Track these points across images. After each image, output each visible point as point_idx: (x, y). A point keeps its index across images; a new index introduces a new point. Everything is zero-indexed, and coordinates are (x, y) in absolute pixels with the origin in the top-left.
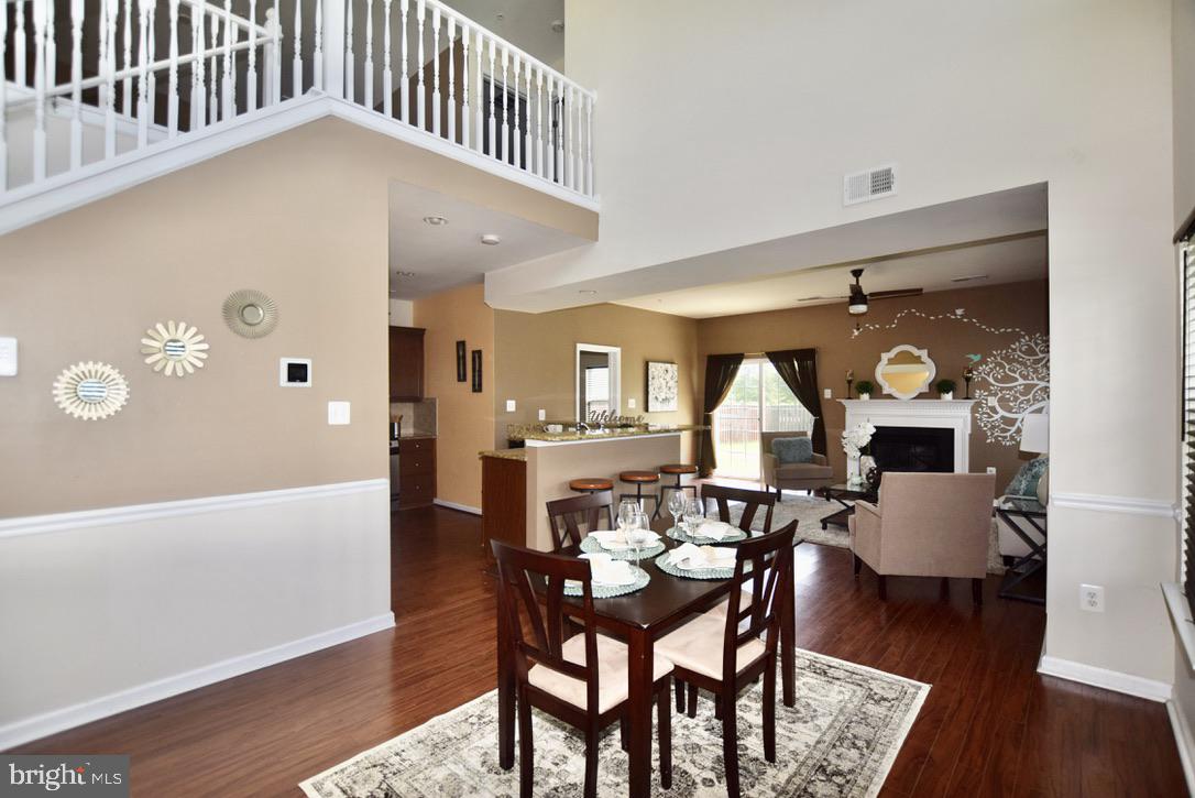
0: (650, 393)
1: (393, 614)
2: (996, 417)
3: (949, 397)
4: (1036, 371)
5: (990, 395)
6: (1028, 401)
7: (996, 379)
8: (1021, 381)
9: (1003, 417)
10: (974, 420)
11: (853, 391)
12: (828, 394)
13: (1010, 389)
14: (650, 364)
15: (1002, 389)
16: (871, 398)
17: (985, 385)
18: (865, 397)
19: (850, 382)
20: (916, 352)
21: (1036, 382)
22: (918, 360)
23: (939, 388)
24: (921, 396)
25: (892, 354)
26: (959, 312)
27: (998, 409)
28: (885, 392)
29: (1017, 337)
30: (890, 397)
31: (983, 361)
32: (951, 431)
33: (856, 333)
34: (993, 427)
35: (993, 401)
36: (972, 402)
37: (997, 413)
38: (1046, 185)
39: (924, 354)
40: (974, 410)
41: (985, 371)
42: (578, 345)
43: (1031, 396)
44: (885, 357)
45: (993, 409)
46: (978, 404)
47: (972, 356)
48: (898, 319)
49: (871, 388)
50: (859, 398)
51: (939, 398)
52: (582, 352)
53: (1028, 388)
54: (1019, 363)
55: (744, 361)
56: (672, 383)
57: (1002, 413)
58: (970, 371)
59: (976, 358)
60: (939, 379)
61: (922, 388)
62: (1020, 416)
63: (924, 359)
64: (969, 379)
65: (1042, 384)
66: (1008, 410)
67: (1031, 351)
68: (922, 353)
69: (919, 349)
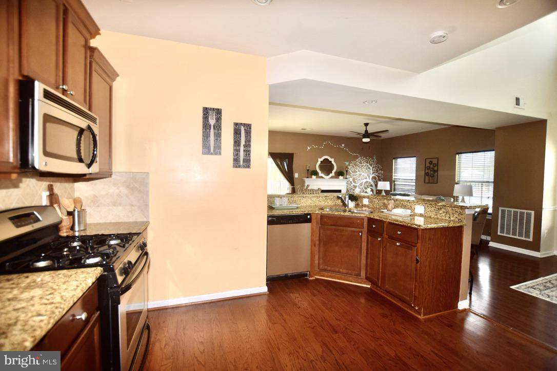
2: (352, 185)
3: (341, 177)
4: (362, 170)
5: (351, 177)
6: (360, 179)
7: (352, 172)
8: (358, 173)
10: (347, 186)
11: (309, 174)
13: (356, 175)
16: (316, 178)
17: (350, 174)
18: (314, 177)
19: (308, 170)
20: (330, 159)
23: (340, 174)
24: (332, 177)
25: (322, 159)
26: (343, 145)
28: (320, 175)
29: (357, 157)
30: (322, 177)
31: (349, 165)
32: (340, 191)
33: (309, 148)
34: (351, 189)
35: (351, 180)
36: (347, 180)
40: (347, 183)
41: (350, 169)
45: (351, 182)
48: (324, 144)
49: (315, 173)
50: (311, 178)
51: (338, 178)
53: (360, 174)
54: (358, 166)
57: (353, 184)
58: (347, 168)
59: (347, 163)
60: (338, 171)
61: (333, 174)
62: (358, 185)
63: (333, 162)
64: (347, 171)
65: (363, 174)
66: (355, 182)
67: (361, 163)
68: (332, 160)
69: (332, 158)
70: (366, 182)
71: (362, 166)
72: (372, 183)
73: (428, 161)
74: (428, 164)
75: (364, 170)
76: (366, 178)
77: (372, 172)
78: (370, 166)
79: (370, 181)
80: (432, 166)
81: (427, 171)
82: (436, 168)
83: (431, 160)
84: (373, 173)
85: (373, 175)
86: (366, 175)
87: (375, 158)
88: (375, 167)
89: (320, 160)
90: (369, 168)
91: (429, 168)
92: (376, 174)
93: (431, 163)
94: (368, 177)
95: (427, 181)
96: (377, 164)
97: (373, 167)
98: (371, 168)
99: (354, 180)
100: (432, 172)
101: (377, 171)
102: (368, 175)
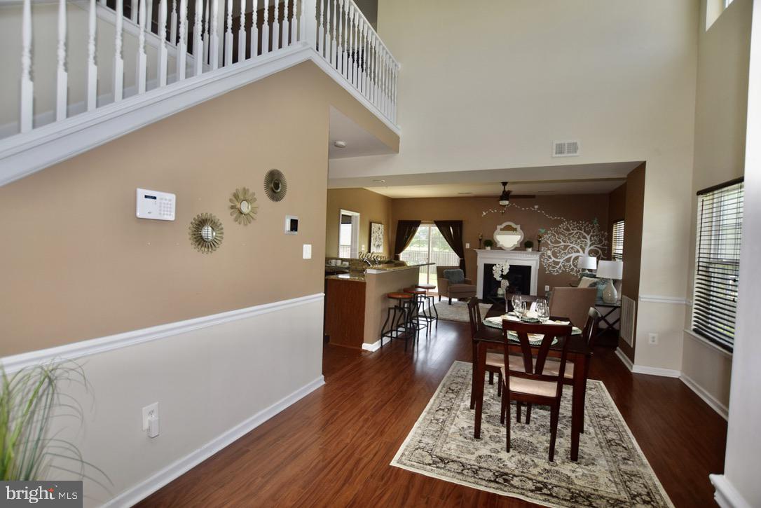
0: (372, 241)
1: (323, 376)
2: (551, 261)
3: (530, 250)
4: (569, 239)
5: (548, 250)
6: (565, 253)
7: (551, 242)
8: (562, 243)
9: (554, 261)
10: (541, 261)
11: (482, 244)
12: (468, 246)
13: (558, 247)
14: (373, 224)
15: (555, 247)
16: (491, 249)
17: (546, 245)
18: (489, 248)
19: (480, 240)
20: (514, 226)
21: (569, 244)
22: (515, 230)
23: (526, 245)
24: (516, 249)
25: (502, 226)
26: (536, 207)
27: (552, 257)
28: (498, 246)
29: (562, 222)
30: (500, 249)
31: (546, 233)
32: (530, 267)
33: (484, 214)
34: (549, 266)
35: (549, 253)
36: (540, 253)
37: (551, 259)
38: (645, 162)
39: (518, 227)
40: (541, 257)
41: (547, 238)
42: (342, 210)
43: (566, 251)
44: (499, 227)
45: (549, 257)
46: (543, 254)
47: (541, 230)
49: (491, 244)
50: (485, 249)
51: (525, 250)
52: (343, 215)
53: (566, 247)
54: (563, 234)
55: (421, 225)
56: (381, 236)
57: (553, 259)
58: (541, 237)
59: (543, 231)
60: (526, 241)
61: (517, 245)
62: (561, 261)
63: (519, 229)
64: (539, 241)
65: (572, 245)
66: (556, 257)
67: (568, 229)
69: (516, 224)
70: (578, 257)
71: (570, 234)
75: (574, 239)
76: (578, 251)
77: (589, 243)
78: (585, 234)
79: (584, 254)
84: (590, 245)
85: (592, 248)
86: (578, 248)
87: (595, 221)
88: (597, 235)
90: (585, 237)
92: (599, 246)
94: (580, 250)
96: (599, 230)
97: (592, 236)
98: (588, 237)
99: (555, 254)
101: (600, 241)
102: (581, 247)
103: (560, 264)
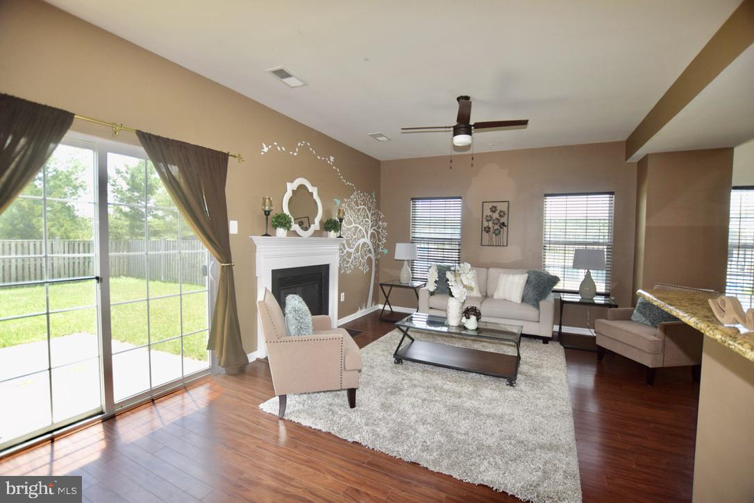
3: (331, 234)
4: (358, 218)
6: (355, 239)
7: (345, 222)
8: (353, 224)
9: (347, 252)
12: (233, 227)
19: (267, 213)
20: (311, 188)
21: (358, 225)
22: (311, 197)
24: (316, 234)
25: (294, 186)
26: (331, 159)
27: (346, 246)
29: (352, 191)
31: (341, 206)
32: (327, 266)
33: (265, 150)
35: (344, 239)
37: (345, 249)
43: (356, 236)
47: (336, 200)
48: (299, 147)
49: (283, 221)
50: (275, 234)
53: (356, 230)
54: (353, 210)
57: (347, 249)
59: (338, 202)
61: (316, 226)
62: (353, 251)
63: (316, 196)
64: (341, 221)
65: (360, 227)
66: (349, 245)
67: (357, 203)
68: (314, 190)
69: (313, 185)
70: (364, 243)
71: (359, 210)
72: (371, 247)
73: (488, 207)
74: (488, 212)
75: (361, 218)
76: (363, 237)
77: (370, 224)
78: (368, 212)
79: (367, 240)
80: (496, 215)
81: (486, 224)
82: (503, 220)
83: (495, 204)
84: (371, 227)
85: (372, 230)
86: (364, 230)
87: (374, 195)
88: (374, 214)
89: (291, 187)
90: (368, 218)
91: (489, 219)
92: (375, 228)
93: (494, 209)
94: (365, 235)
95: (486, 241)
96: (376, 207)
97: (372, 214)
98: (370, 216)
100: (497, 227)
101: (376, 222)
102: (366, 229)
103: (352, 257)
